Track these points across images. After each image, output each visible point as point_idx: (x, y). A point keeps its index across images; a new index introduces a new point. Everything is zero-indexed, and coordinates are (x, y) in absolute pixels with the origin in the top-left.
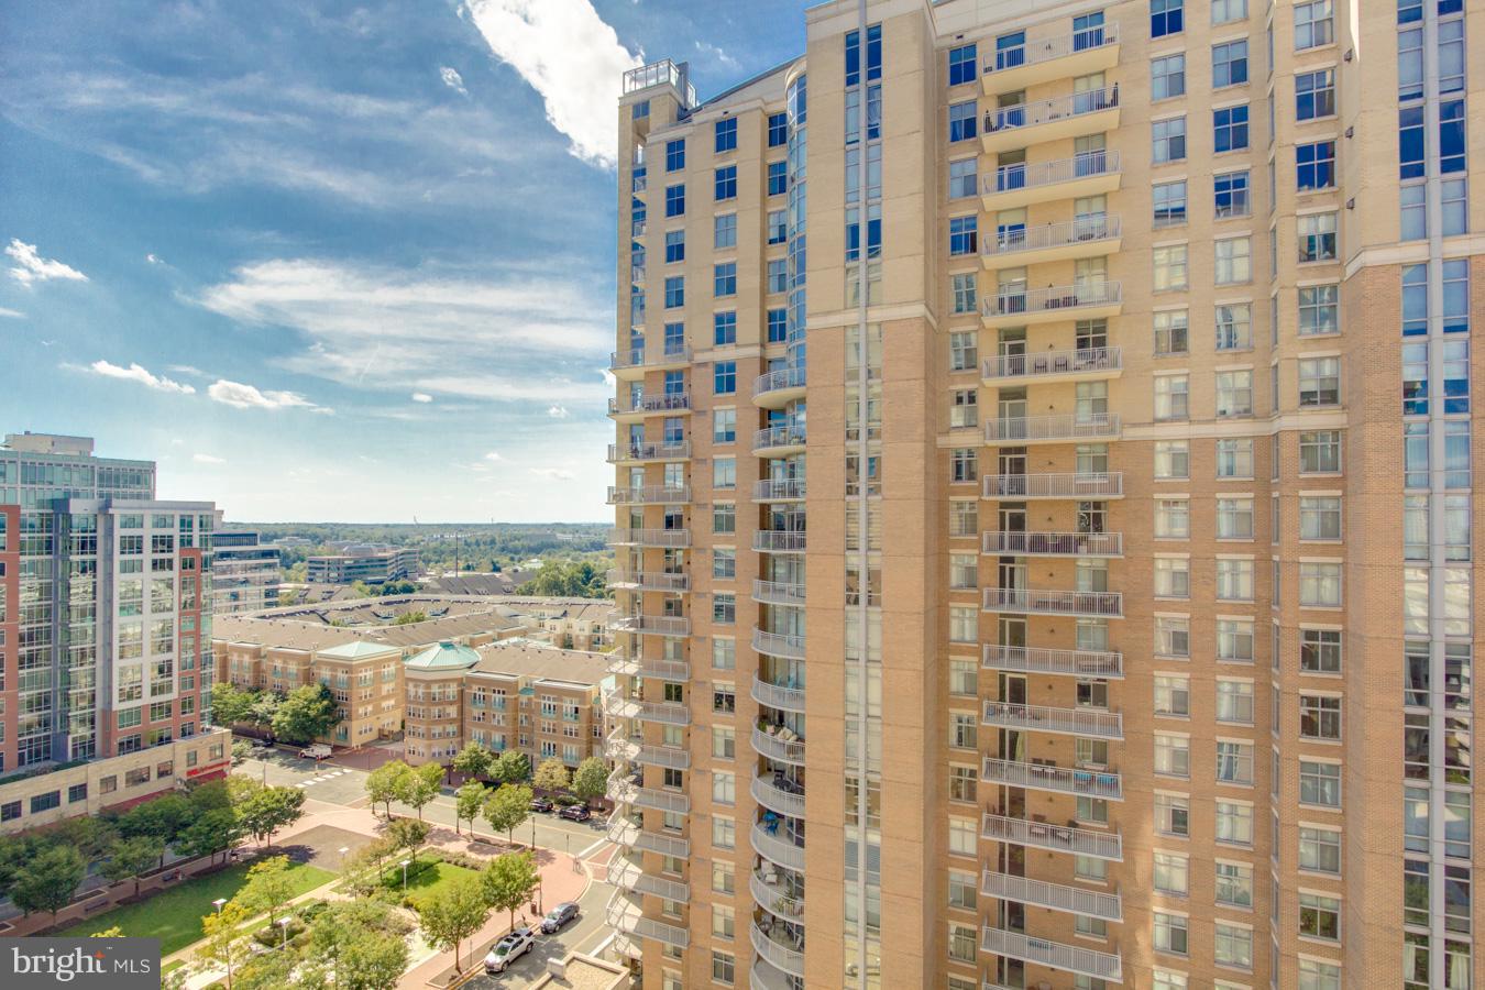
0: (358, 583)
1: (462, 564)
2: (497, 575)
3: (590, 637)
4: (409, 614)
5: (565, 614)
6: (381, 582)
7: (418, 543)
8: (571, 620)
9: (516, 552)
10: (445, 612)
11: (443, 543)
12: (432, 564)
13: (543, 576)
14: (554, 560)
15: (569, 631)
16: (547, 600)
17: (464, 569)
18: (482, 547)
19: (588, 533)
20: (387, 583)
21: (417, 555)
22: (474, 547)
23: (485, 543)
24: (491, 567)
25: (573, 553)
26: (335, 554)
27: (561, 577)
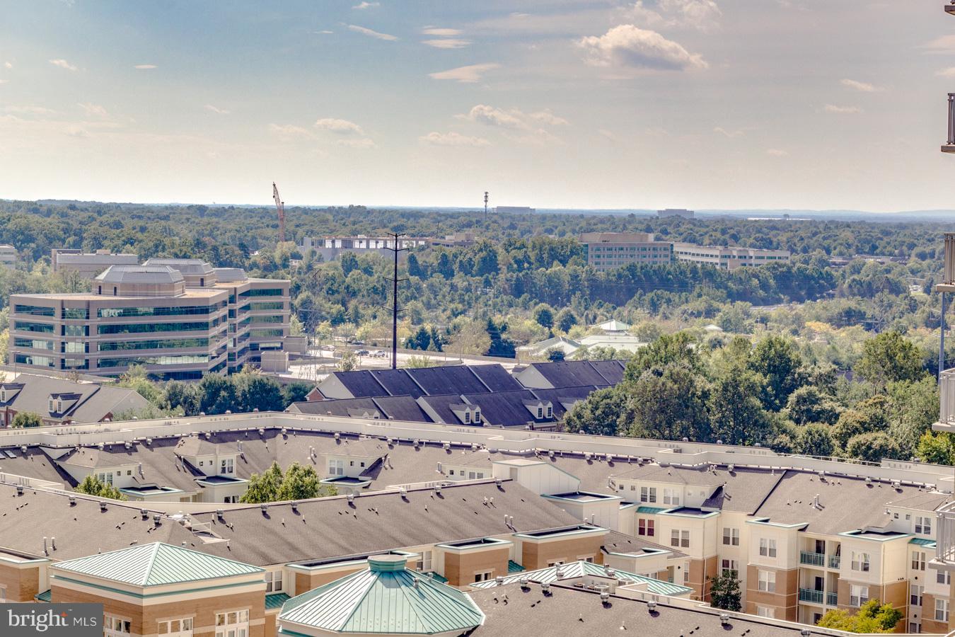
0: (137, 378)
1: (406, 331)
2: (508, 366)
3: (793, 575)
4: (277, 471)
5: (716, 497)
6: (196, 375)
7: (285, 265)
8: (735, 518)
9: (558, 298)
10: (374, 469)
11: (350, 264)
12: (323, 327)
13: (647, 375)
14: (672, 326)
15: (728, 552)
16: (662, 451)
17: (412, 345)
18: (459, 280)
19: (768, 244)
20: (209, 377)
21: (285, 299)
22: (437, 279)
23: (466, 268)
24: (487, 341)
25: (726, 308)
26: (75, 289)
27: (700, 383)
